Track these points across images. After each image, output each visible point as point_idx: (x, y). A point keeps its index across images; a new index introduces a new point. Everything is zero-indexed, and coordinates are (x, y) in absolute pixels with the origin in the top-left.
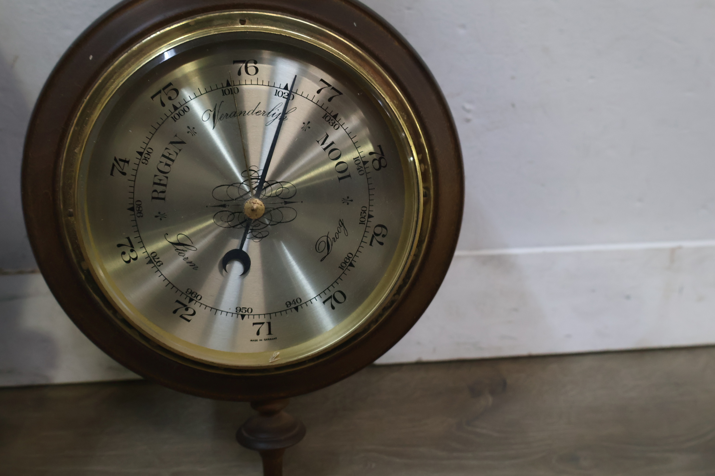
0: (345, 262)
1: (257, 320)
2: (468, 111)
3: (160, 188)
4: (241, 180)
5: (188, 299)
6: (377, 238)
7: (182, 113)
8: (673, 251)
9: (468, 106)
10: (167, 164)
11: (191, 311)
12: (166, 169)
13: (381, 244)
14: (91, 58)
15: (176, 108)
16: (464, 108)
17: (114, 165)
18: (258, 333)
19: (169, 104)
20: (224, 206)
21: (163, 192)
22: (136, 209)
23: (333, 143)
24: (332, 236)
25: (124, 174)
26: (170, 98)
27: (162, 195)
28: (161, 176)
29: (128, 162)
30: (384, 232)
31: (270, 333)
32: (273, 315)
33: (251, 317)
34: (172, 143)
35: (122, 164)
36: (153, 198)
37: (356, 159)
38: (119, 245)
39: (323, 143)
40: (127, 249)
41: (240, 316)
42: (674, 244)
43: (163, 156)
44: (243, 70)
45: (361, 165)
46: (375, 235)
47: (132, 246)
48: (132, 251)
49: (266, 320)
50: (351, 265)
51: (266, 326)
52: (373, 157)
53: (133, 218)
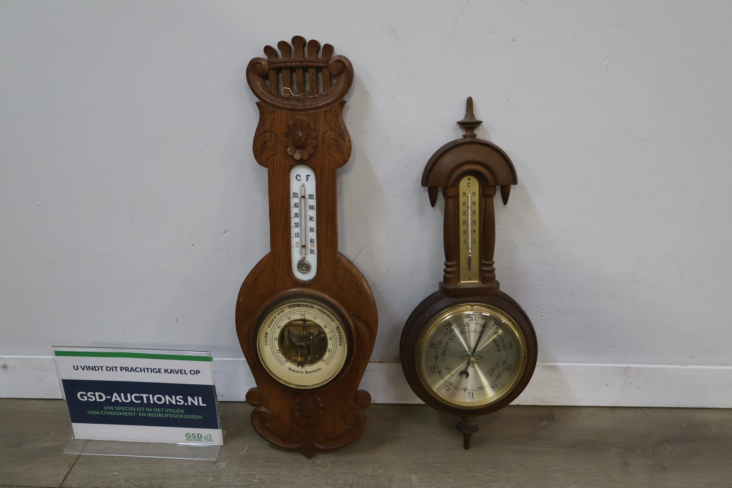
0: (498, 376)
1: (469, 392)
2: (542, 313)
3: (444, 352)
4: (468, 350)
5: (449, 384)
6: (509, 369)
8: (626, 368)
9: (542, 311)
10: (447, 345)
11: (449, 388)
12: (446, 347)
13: (510, 371)
14: (427, 314)
15: (451, 330)
16: (541, 312)
17: (432, 345)
18: (469, 396)
19: (449, 329)
20: (462, 358)
22: (437, 358)
23: (496, 340)
24: (494, 368)
25: (434, 348)
26: (449, 327)
27: (444, 354)
28: (445, 348)
29: (436, 344)
30: (510, 367)
31: (472, 396)
32: (474, 391)
33: (467, 391)
34: (449, 339)
35: (434, 345)
36: (442, 355)
37: (503, 345)
38: (431, 368)
39: (493, 340)
40: (433, 369)
41: (464, 391)
42: (627, 365)
43: (446, 343)
44: (471, 320)
45: (505, 347)
46: (508, 368)
47: (434, 368)
48: (434, 369)
49: (472, 392)
50: (499, 377)
51: (472, 394)
52: (508, 345)
53: (436, 360)
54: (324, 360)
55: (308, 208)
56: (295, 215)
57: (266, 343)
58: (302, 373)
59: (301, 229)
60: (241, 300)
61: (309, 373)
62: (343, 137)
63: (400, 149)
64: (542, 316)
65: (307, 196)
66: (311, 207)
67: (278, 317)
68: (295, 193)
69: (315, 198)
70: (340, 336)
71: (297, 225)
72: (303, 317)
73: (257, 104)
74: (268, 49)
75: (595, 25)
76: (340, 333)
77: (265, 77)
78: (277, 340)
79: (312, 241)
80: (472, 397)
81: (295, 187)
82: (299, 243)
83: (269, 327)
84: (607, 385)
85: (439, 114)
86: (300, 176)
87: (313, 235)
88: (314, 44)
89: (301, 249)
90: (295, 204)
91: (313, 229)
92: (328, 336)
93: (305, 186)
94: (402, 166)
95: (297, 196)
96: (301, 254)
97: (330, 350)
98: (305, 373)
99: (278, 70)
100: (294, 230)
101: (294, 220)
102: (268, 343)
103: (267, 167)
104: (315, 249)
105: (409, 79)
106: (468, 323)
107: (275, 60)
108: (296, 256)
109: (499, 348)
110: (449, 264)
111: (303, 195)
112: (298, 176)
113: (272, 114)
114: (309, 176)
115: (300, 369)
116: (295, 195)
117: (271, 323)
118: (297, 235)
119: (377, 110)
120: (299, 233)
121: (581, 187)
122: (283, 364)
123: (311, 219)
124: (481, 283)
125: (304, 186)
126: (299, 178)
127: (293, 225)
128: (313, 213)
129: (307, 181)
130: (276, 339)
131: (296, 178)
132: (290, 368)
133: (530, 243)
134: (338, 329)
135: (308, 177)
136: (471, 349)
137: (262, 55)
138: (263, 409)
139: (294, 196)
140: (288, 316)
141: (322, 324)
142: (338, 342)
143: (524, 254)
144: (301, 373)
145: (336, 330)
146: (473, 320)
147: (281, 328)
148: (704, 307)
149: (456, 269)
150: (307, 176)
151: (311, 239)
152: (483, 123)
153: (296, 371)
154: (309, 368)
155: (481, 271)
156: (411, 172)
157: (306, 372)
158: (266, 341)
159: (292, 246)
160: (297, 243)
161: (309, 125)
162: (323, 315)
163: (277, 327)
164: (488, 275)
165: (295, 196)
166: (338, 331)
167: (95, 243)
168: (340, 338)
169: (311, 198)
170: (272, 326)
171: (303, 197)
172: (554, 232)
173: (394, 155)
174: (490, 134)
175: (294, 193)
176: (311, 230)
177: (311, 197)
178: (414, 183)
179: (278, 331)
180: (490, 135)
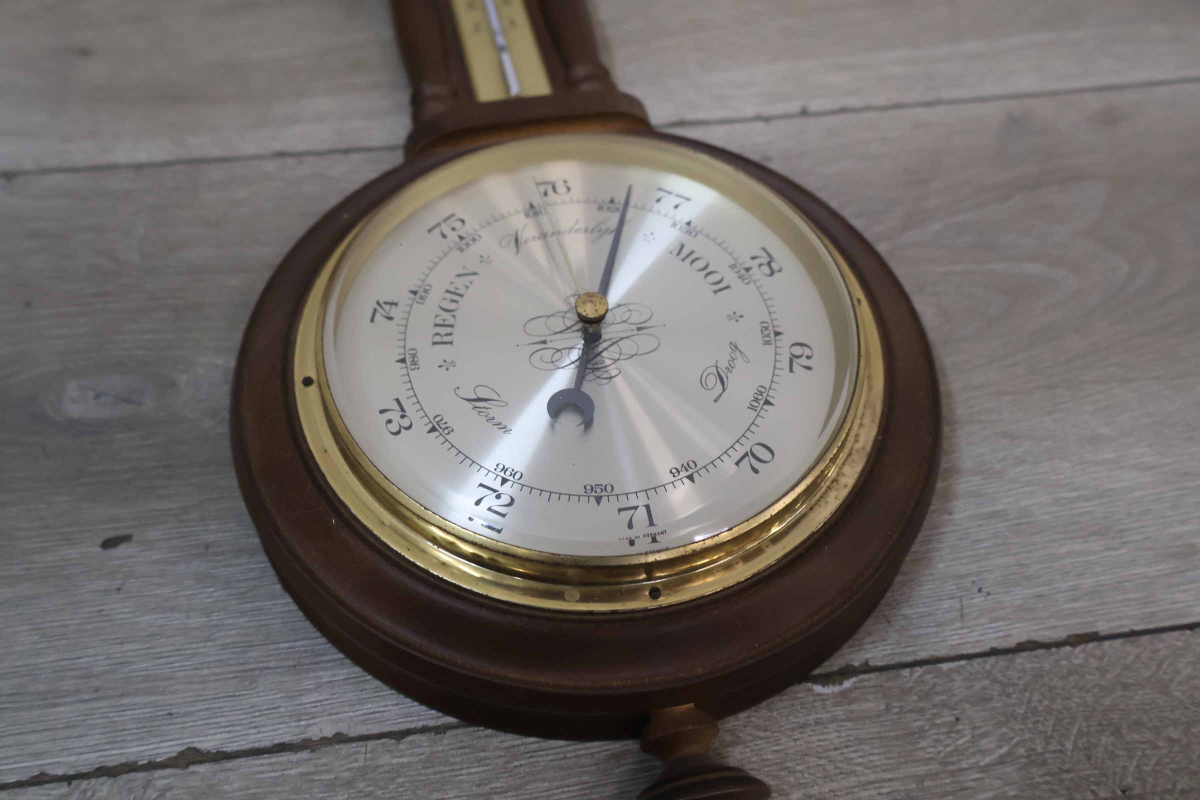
0: (756, 400)
1: (624, 503)
3: (444, 331)
5: (499, 480)
6: (800, 361)
7: (470, 242)
10: (452, 301)
11: (505, 500)
12: (452, 306)
13: (808, 368)
15: (462, 238)
17: (375, 310)
18: (630, 526)
19: (453, 235)
20: (544, 342)
21: (450, 334)
22: (409, 360)
23: (693, 253)
24: (723, 364)
25: (390, 318)
26: (453, 229)
27: (446, 339)
28: (445, 315)
29: (396, 304)
30: (807, 352)
31: (651, 523)
32: (651, 494)
33: (613, 498)
34: (459, 276)
35: (387, 307)
36: (434, 343)
37: (733, 267)
38: (382, 412)
39: (679, 254)
40: (395, 416)
41: (592, 500)
43: (447, 291)
44: (550, 191)
45: (743, 272)
46: (793, 358)
47: (403, 410)
48: (403, 417)
49: (641, 501)
50: (768, 403)
51: (642, 511)
52: (758, 261)
53: (405, 372)
80: (653, 529)
106: (536, 204)
109: (714, 278)
146: (558, 190)
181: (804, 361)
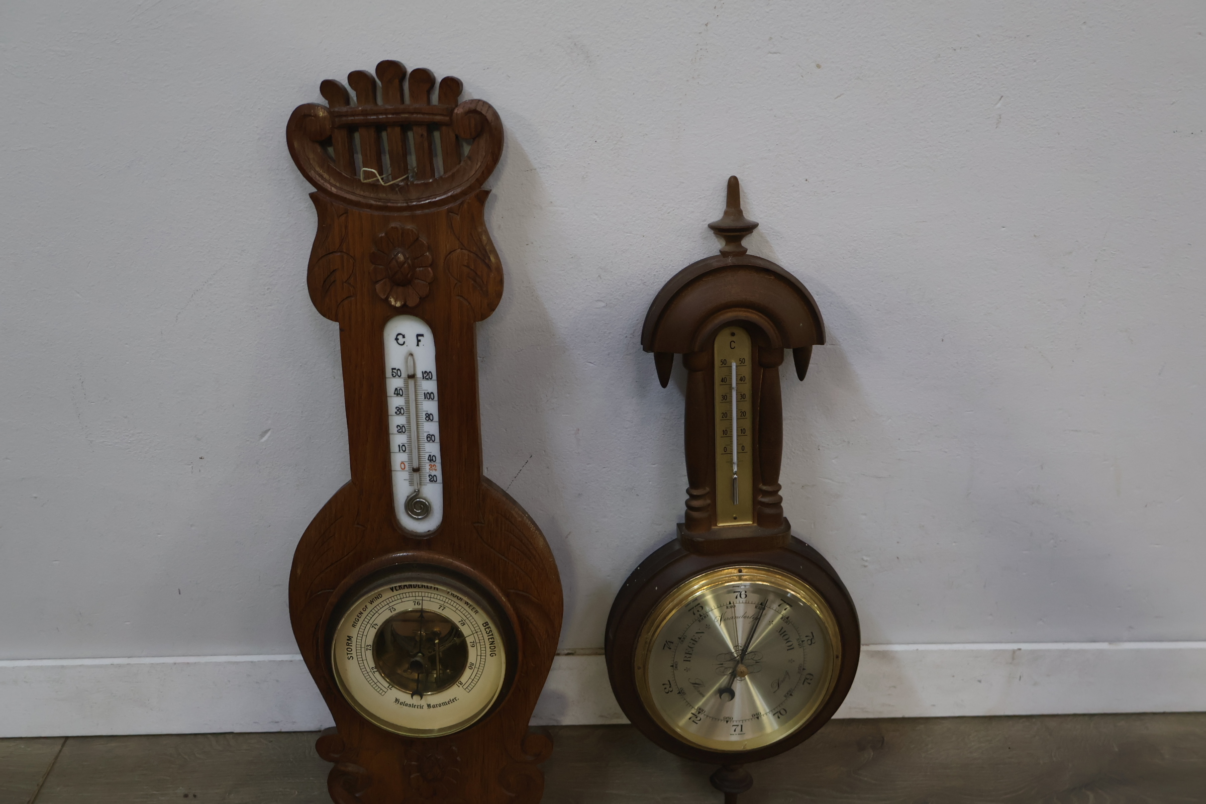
0: (788, 693)
1: (735, 723)
2: (866, 561)
3: (688, 656)
4: (733, 650)
5: (698, 712)
6: (807, 681)
7: (704, 618)
8: (1014, 651)
9: (865, 558)
10: (693, 644)
11: (699, 719)
12: (692, 646)
13: (809, 684)
14: (656, 588)
15: (701, 616)
16: (863, 559)
17: (665, 644)
18: (735, 731)
19: (697, 614)
20: (722, 664)
21: (690, 657)
22: (674, 666)
23: (785, 631)
24: (781, 679)
25: (670, 649)
26: (698, 611)
27: (689, 659)
28: (690, 649)
29: (673, 643)
30: (812, 678)
31: (741, 731)
32: (744, 722)
33: (732, 722)
34: (697, 633)
35: (669, 643)
36: (684, 660)
37: (798, 640)
38: (664, 684)
39: (780, 631)
40: (668, 687)
41: (725, 722)
42: (1015, 646)
43: (692, 639)
44: (739, 596)
45: (801, 642)
46: (806, 679)
47: (670, 685)
48: (670, 687)
49: (740, 723)
50: (791, 695)
51: (740, 727)
52: (807, 638)
53: (673, 670)
54: (461, 684)
55: (421, 397)
56: (396, 410)
57: (349, 656)
58: (422, 707)
59: (410, 437)
60: (299, 572)
61: (434, 707)
62: (487, 261)
63: (599, 276)
64: (865, 566)
65: (419, 375)
66: (428, 396)
67: (370, 607)
68: (395, 369)
69: (435, 377)
70: (490, 640)
71: (401, 429)
72: (420, 607)
73: (312, 196)
74: (328, 87)
75: (978, 36)
76: (490, 634)
77: (325, 142)
78: (371, 648)
79: (431, 459)
80: (741, 733)
81: (395, 356)
82: (406, 464)
83: (354, 626)
84: (980, 681)
85: (673, 208)
86: (404, 337)
87: (433, 449)
88: (423, 77)
89: (411, 475)
90: (396, 389)
91: (433, 437)
92: (469, 640)
93: (414, 355)
94: (604, 307)
95: (399, 375)
96: (411, 483)
97: (473, 664)
98: (425, 707)
99: (351, 129)
100: (397, 440)
101: (396, 421)
102: (354, 655)
103: (336, 321)
104: (438, 473)
105: (615, 142)
106: (732, 603)
107: (344, 109)
108: (402, 488)
109: (789, 644)
110: (695, 492)
111: (411, 372)
112: (400, 337)
113: (343, 218)
114: (422, 335)
115: (416, 700)
116: (396, 373)
117: (358, 618)
118: (402, 448)
119: (551, 202)
120: (406, 445)
121: (943, 340)
122: (384, 693)
123: (429, 419)
124: (755, 524)
125: (411, 355)
126: (401, 340)
127: (393, 429)
128: (431, 407)
129: (418, 345)
130: (369, 648)
131: (397, 339)
132: (397, 700)
133: (844, 441)
134: (487, 626)
135: (420, 338)
136: (738, 648)
137: (315, 97)
138: (351, 768)
139: (393, 375)
140: (390, 605)
141: (455, 618)
142: (488, 650)
143: (833, 461)
144: (419, 707)
145: (483, 628)
146: (742, 596)
147: (377, 627)
148: (1157, 544)
149: (709, 501)
150: (418, 336)
151: (430, 456)
152: (759, 227)
153: (410, 705)
154: (433, 698)
155: (755, 502)
156: (621, 317)
157: (429, 706)
158: (348, 652)
159: (393, 469)
160: (402, 463)
161: (417, 239)
162: (458, 602)
163: (369, 625)
164: (768, 511)
165: (395, 375)
166: (487, 630)
167: (7, 458)
168: (492, 643)
169: (427, 379)
170: (359, 623)
171: (412, 377)
172: (890, 420)
173: (588, 286)
174: (772, 245)
175: (393, 369)
176: (429, 439)
177: (426, 375)
178: (626, 337)
179: (372, 633)
180: (771, 247)
181: (809, 681)
